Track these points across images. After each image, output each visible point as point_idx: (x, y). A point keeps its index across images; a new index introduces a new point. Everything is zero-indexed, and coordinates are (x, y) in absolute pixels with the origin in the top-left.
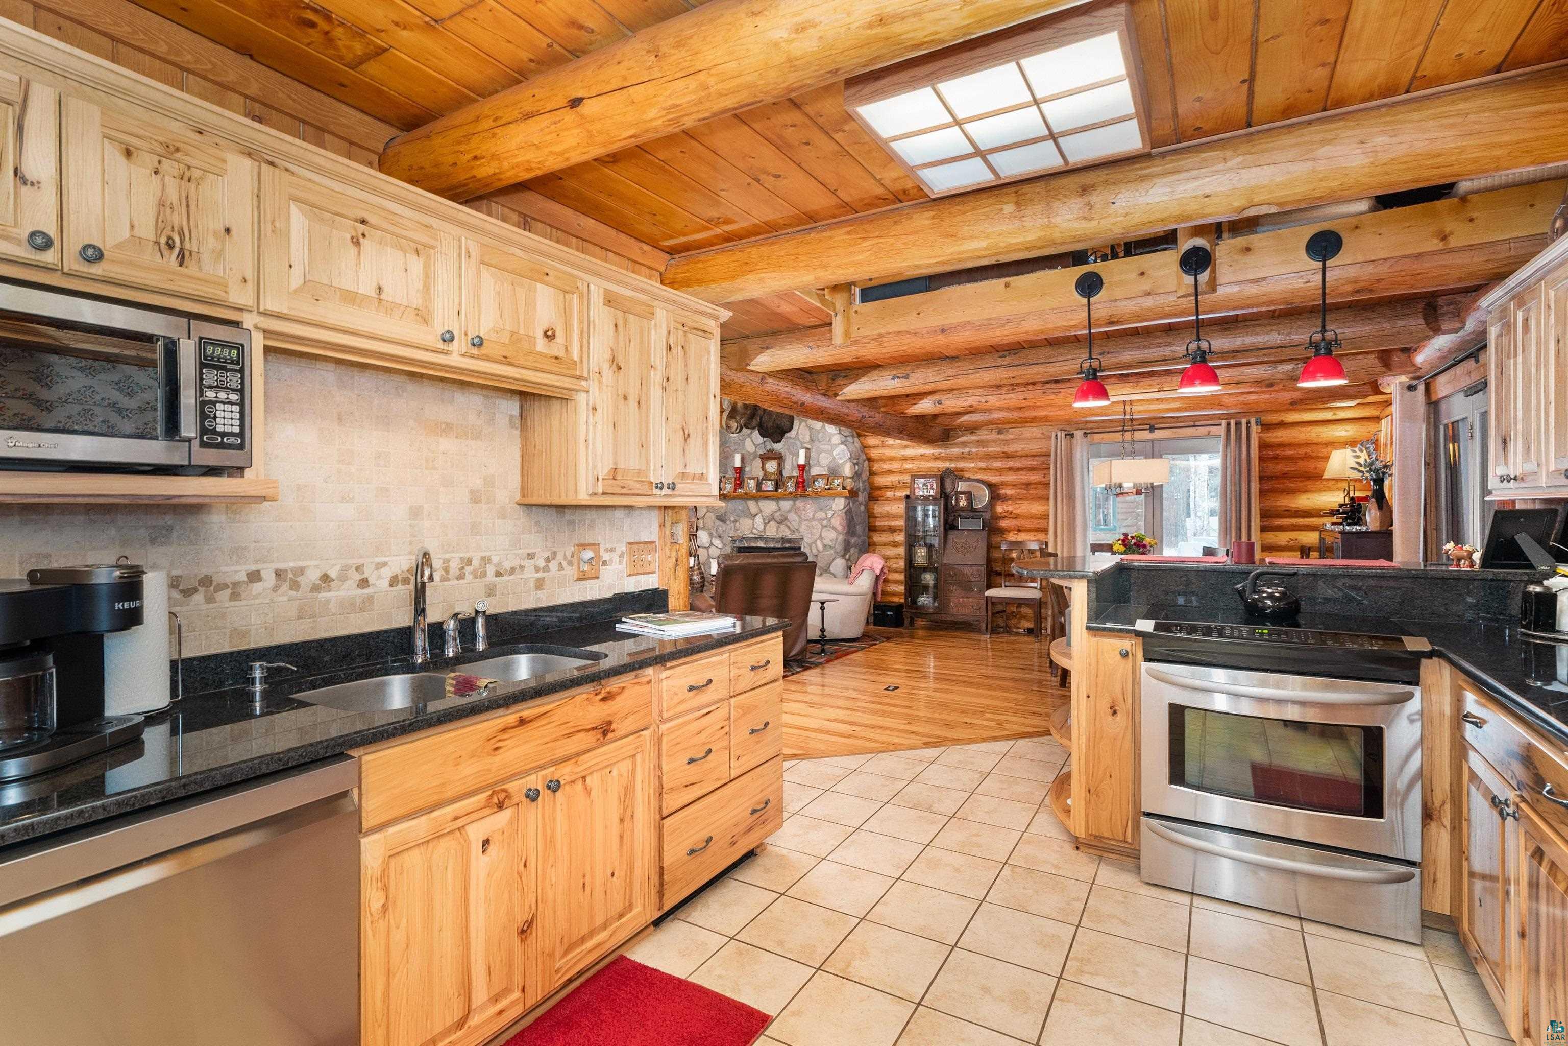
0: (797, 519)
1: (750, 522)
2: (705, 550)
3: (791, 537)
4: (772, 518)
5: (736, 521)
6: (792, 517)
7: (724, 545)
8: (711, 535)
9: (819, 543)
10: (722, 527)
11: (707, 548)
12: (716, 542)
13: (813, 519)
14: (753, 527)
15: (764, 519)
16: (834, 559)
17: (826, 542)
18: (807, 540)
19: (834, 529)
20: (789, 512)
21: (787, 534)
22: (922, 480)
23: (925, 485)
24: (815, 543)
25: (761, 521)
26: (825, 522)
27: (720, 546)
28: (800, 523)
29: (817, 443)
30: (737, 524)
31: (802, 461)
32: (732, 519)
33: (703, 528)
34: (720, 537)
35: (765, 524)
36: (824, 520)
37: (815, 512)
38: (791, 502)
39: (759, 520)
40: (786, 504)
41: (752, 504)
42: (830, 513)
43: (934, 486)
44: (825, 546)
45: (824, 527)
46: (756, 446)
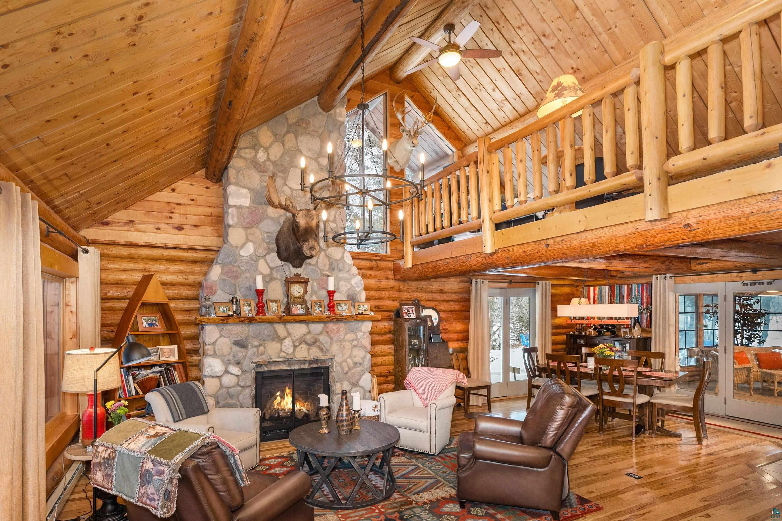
0: (329, 340)
1: (278, 345)
2: (216, 381)
3: (323, 357)
4: (303, 341)
5: (260, 345)
6: (323, 338)
7: (244, 372)
8: (227, 363)
9: (349, 360)
10: (240, 352)
11: (219, 377)
12: (234, 370)
13: (344, 340)
14: (281, 351)
15: (293, 342)
16: (363, 374)
17: (356, 360)
18: (338, 359)
19: (364, 347)
20: (321, 333)
21: (319, 355)
22: (406, 307)
23: (408, 311)
24: (345, 361)
25: (292, 344)
26: (355, 343)
27: (239, 373)
28: (331, 344)
29: (336, 271)
30: (261, 348)
31: (331, 288)
32: (256, 343)
33: (214, 355)
34: (238, 363)
35: (295, 347)
36: (353, 340)
37: (346, 334)
38: (322, 325)
39: (288, 343)
40: (317, 328)
41: (280, 329)
42: (360, 334)
43: (414, 312)
44: (355, 364)
45: (355, 346)
46: (271, 269)
